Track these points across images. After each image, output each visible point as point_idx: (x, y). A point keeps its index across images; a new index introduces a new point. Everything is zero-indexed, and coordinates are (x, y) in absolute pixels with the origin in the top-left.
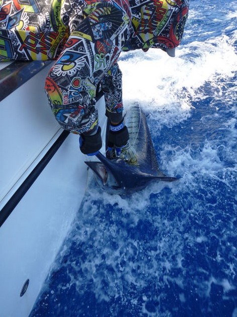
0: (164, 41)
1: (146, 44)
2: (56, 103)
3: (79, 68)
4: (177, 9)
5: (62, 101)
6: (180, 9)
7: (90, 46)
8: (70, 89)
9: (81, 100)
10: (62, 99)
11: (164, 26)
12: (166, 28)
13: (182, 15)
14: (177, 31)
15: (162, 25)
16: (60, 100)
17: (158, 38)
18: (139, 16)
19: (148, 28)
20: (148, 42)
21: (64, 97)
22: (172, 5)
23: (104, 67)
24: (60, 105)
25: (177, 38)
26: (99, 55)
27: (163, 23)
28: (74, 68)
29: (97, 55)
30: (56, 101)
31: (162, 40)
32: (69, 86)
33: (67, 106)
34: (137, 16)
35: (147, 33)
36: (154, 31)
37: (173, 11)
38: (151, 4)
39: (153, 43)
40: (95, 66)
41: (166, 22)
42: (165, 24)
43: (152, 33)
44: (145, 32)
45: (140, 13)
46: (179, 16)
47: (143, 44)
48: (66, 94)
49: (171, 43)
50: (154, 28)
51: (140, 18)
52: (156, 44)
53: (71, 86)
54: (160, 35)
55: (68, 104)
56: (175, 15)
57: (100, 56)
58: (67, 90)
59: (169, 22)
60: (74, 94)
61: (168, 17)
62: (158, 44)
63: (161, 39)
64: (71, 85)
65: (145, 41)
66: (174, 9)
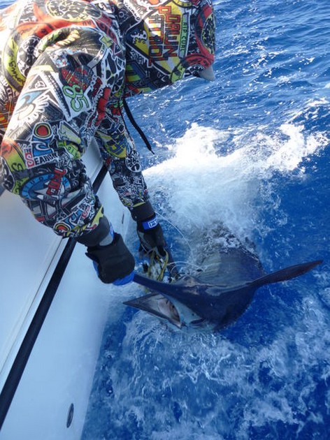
0: (197, 59)
1: (174, 74)
2: (16, 167)
3: (42, 110)
4: (194, 10)
5: (24, 161)
6: (200, 9)
7: (52, 77)
8: (33, 140)
9: (58, 159)
10: (23, 158)
11: (186, 38)
12: (191, 40)
13: (205, 18)
14: (206, 41)
15: (184, 39)
16: (20, 161)
17: (187, 60)
18: (145, 36)
19: (167, 50)
20: (176, 70)
21: (26, 155)
22: (185, 8)
23: (88, 107)
24: (23, 171)
25: (210, 50)
26: (70, 88)
27: (184, 34)
28: (34, 112)
29: (66, 87)
30: (15, 164)
31: (193, 60)
32: (31, 136)
33: (35, 170)
34: (141, 37)
35: (169, 58)
36: (177, 52)
37: (190, 14)
38: (154, 14)
39: (184, 69)
40: (69, 105)
41: (187, 31)
42: (187, 34)
43: (176, 55)
44: (166, 57)
45: (144, 32)
46: (201, 20)
47: (169, 75)
48: (28, 148)
49: (206, 60)
50: (174, 46)
51: (145, 38)
52: (189, 69)
53: (33, 136)
54: (189, 53)
55: (35, 166)
56: (194, 19)
57: (73, 89)
58: (28, 143)
59: (191, 30)
60: (39, 147)
61: (187, 24)
62: (190, 67)
63: (191, 58)
64: (33, 134)
65: (171, 72)
66: (190, 11)
